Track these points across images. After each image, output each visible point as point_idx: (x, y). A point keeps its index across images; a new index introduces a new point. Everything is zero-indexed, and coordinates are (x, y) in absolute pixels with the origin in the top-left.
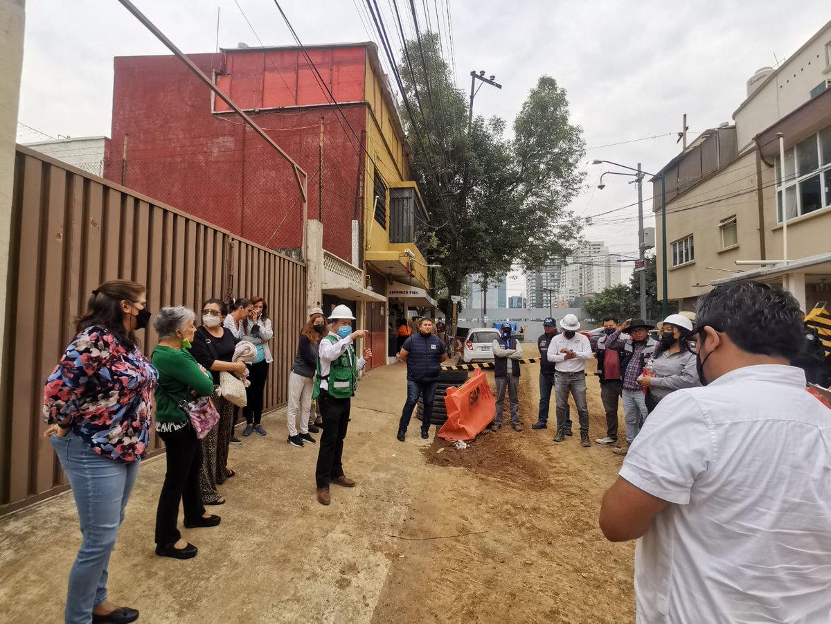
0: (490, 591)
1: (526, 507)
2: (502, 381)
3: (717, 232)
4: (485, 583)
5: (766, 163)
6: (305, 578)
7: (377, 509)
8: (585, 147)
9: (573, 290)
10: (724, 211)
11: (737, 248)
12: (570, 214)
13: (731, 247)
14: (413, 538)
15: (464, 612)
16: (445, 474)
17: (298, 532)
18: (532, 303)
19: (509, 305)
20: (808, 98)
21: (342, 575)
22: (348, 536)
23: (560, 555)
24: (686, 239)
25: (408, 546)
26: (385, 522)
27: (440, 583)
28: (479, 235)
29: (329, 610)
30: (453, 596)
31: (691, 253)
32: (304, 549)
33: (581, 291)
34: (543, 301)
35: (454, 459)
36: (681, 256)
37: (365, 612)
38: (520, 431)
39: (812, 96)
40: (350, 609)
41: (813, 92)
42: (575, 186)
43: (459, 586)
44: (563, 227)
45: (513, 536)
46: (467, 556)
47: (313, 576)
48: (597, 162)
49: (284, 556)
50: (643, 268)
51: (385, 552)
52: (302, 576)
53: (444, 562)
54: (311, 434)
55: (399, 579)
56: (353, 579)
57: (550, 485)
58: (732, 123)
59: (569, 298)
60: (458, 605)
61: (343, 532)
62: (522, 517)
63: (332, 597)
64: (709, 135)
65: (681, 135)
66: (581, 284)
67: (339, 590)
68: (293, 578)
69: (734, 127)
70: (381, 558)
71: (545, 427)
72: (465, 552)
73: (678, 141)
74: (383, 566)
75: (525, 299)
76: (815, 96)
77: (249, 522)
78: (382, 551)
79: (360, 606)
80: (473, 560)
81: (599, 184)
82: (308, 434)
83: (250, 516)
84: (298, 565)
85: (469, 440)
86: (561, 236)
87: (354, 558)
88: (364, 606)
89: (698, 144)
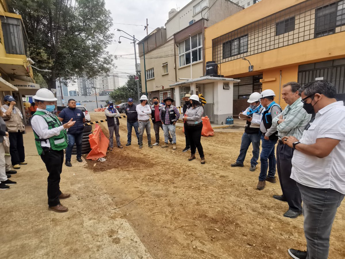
0: (173, 208)
1: (155, 174)
2: (112, 128)
3: (162, 68)
4: (169, 206)
5: (177, 45)
6: (96, 252)
7: (94, 201)
8: (112, 21)
9: (100, 88)
10: (164, 60)
11: (168, 74)
12: (108, 53)
13: (166, 73)
14: (124, 205)
15: (173, 220)
16: (108, 174)
17: (65, 234)
18: (82, 94)
19: (70, 95)
20: (188, 25)
21: (112, 238)
22: (94, 220)
23: (180, 185)
24: (151, 69)
25: (126, 209)
26: (105, 205)
27: (154, 215)
28: (64, 56)
29: (124, 256)
30: (164, 217)
31: (153, 75)
32: (79, 239)
33: (104, 89)
34: (87, 93)
35: (105, 167)
36: (150, 76)
37: (139, 245)
38: (122, 148)
39: (190, 24)
40: (132, 248)
41: (190, 23)
42: (110, 40)
43: (161, 212)
44: (105, 59)
45: (160, 186)
46: (153, 200)
47: (99, 248)
48: (119, 30)
49: (71, 250)
50: (138, 80)
51: (119, 217)
52: (94, 252)
53: (147, 207)
54: (10, 179)
55: (137, 224)
56: (119, 236)
57: (153, 164)
58: (165, 27)
59: (99, 92)
60: (169, 219)
61: (90, 219)
62: (157, 178)
63: (119, 250)
64: (158, 30)
65: (146, 27)
66: (103, 86)
67: (118, 245)
68: (90, 256)
69: (165, 29)
70: (120, 220)
71: (130, 144)
72: (151, 199)
73: (145, 29)
74: (124, 223)
75: (78, 92)
76: (191, 25)
77: (23, 247)
78: (117, 217)
79: (134, 244)
80: (156, 201)
81: (118, 41)
82: (8, 180)
83: (19, 243)
84: (85, 248)
85: (104, 157)
86: (105, 63)
87: (109, 227)
88: (135, 243)
89: (154, 32)
